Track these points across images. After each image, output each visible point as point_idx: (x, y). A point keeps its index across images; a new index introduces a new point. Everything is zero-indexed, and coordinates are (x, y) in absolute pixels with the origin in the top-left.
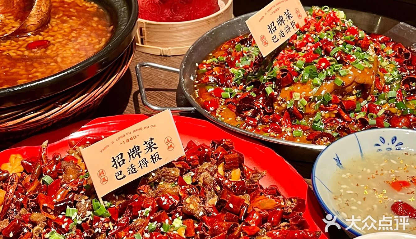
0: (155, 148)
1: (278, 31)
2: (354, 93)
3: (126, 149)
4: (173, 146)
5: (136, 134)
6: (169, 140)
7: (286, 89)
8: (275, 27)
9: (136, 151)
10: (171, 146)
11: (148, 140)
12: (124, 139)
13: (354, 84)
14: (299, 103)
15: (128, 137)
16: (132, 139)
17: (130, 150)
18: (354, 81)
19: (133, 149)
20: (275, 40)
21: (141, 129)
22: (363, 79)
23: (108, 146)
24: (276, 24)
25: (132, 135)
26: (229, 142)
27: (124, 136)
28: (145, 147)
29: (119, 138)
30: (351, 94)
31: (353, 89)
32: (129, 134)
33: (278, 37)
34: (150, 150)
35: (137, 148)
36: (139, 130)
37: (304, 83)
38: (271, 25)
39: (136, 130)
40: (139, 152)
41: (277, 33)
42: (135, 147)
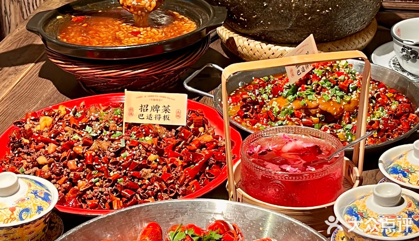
0: (169, 112)
3: (151, 104)
4: (180, 116)
6: (179, 112)
9: (156, 108)
10: (178, 116)
16: (157, 100)
17: (153, 106)
20: (299, 73)
21: (165, 97)
23: (142, 97)
27: (153, 96)
28: (163, 108)
29: (150, 96)
32: (157, 97)
33: (301, 71)
34: (165, 111)
35: (158, 106)
39: (162, 97)
41: (300, 68)
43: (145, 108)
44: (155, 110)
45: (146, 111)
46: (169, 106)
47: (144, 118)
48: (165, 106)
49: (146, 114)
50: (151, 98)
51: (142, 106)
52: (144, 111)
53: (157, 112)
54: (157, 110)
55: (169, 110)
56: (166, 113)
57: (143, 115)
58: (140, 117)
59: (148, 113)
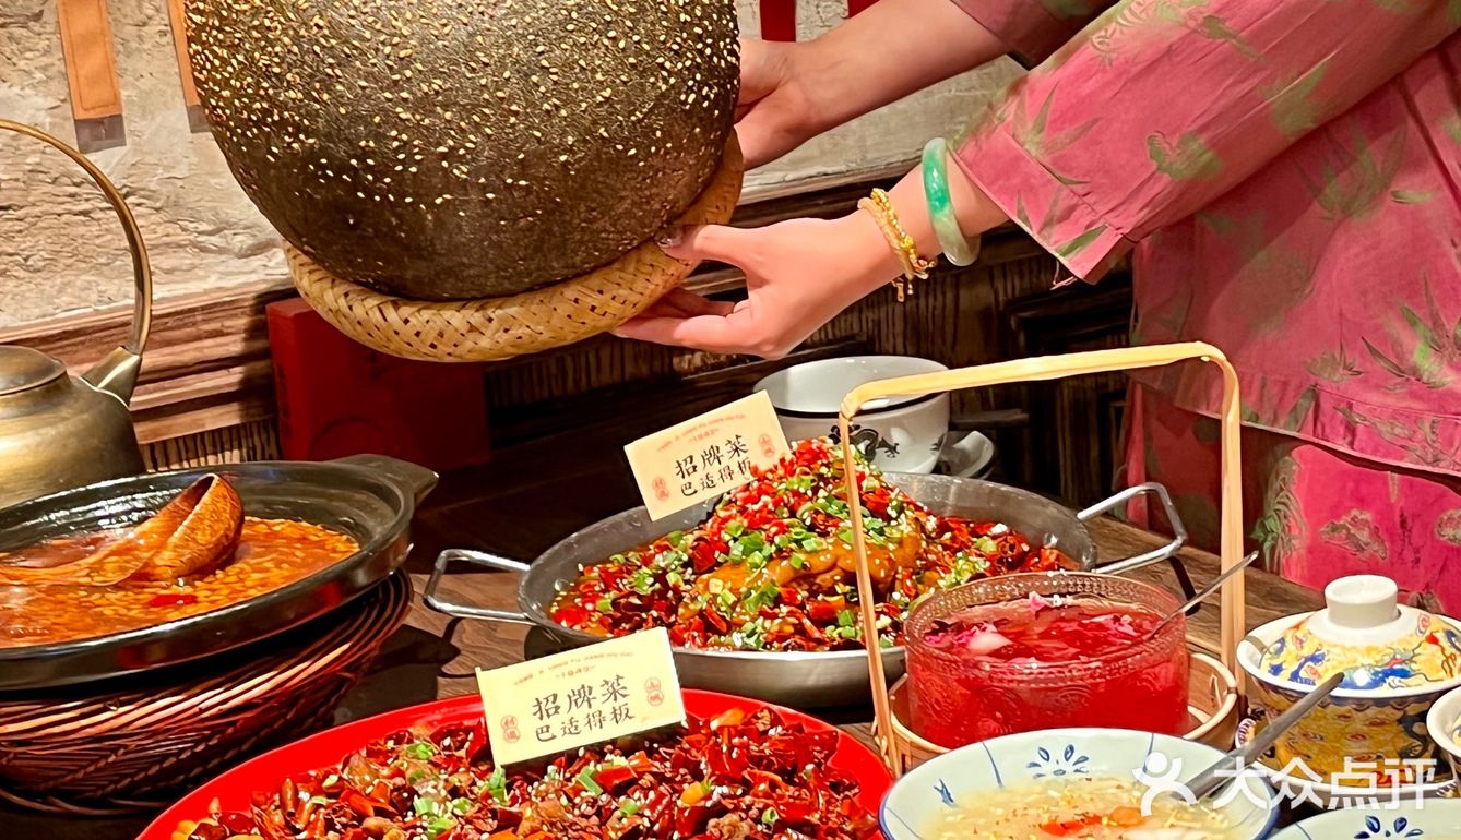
0: (624, 696)
3: (564, 688)
4: (660, 696)
5: (589, 663)
6: (655, 684)
9: (584, 694)
10: (656, 697)
11: (612, 679)
15: (574, 667)
16: (579, 671)
17: (573, 691)
19: (579, 690)
23: (531, 676)
25: (581, 665)
28: (604, 690)
32: (575, 661)
34: (613, 697)
35: (587, 689)
40: (590, 697)
42: (583, 687)
43: (550, 705)
44: (579, 701)
45: (556, 712)
46: (618, 678)
47: (554, 737)
48: (607, 683)
49: (556, 723)
50: (559, 671)
51: (539, 703)
52: (549, 716)
53: (590, 706)
54: (589, 701)
55: (624, 688)
56: (615, 699)
57: (548, 727)
58: (542, 736)
59: (563, 716)
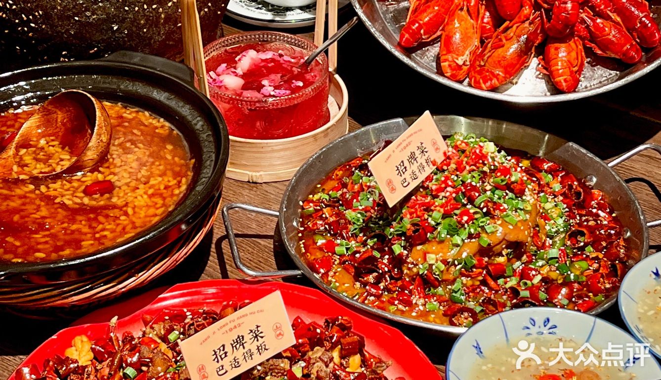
0: (262, 337)
1: (409, 171)
2: (504, 253)
3: (228, 340)
4: (282, 333)
5: (240, 321)
6: (278, 326)
7: (419, 248)
8: (405, 168)
9: (239, 341)
10: (280, 334)
11: (254, 328)
12: (227, 328)
13: (504, 242)
14: (434, 267)
15: (231, 325)
16: (235, 327)
17: (233, 341)
18: (504, 239)
19: (236, 340)
20: (405, 184)
21: (247, 315)
22: (516, 237)
23: (209, 337)
24: (406, 164)
25: (236, 323)
26: (346, 320)
27: (227, 324)
28: (250, 336)
29: (221, 327)
30: (500, 254)
31: (503, 249)
32: (232, 322)
33: (409, 180)
34: (256, 339)
35: (241, 338)
36: (243, 316)
37: (441, 242)
38: (400, 165)
39: (241, 317)
40: (243, 342)
41: (407, 175)
42: (239, 337)
43: (222, 352)
44: (238, 346)
45: (226, 356)
47: (226, 372)
49: (227, 362)
50: (224, 329)
51: (215, 353)
52: (222, 359)
53: (244, 348)
54: (243, 344)
55: (261, 333)
56: (258, 340)
57: (222, 366)
59: (230, 357)
